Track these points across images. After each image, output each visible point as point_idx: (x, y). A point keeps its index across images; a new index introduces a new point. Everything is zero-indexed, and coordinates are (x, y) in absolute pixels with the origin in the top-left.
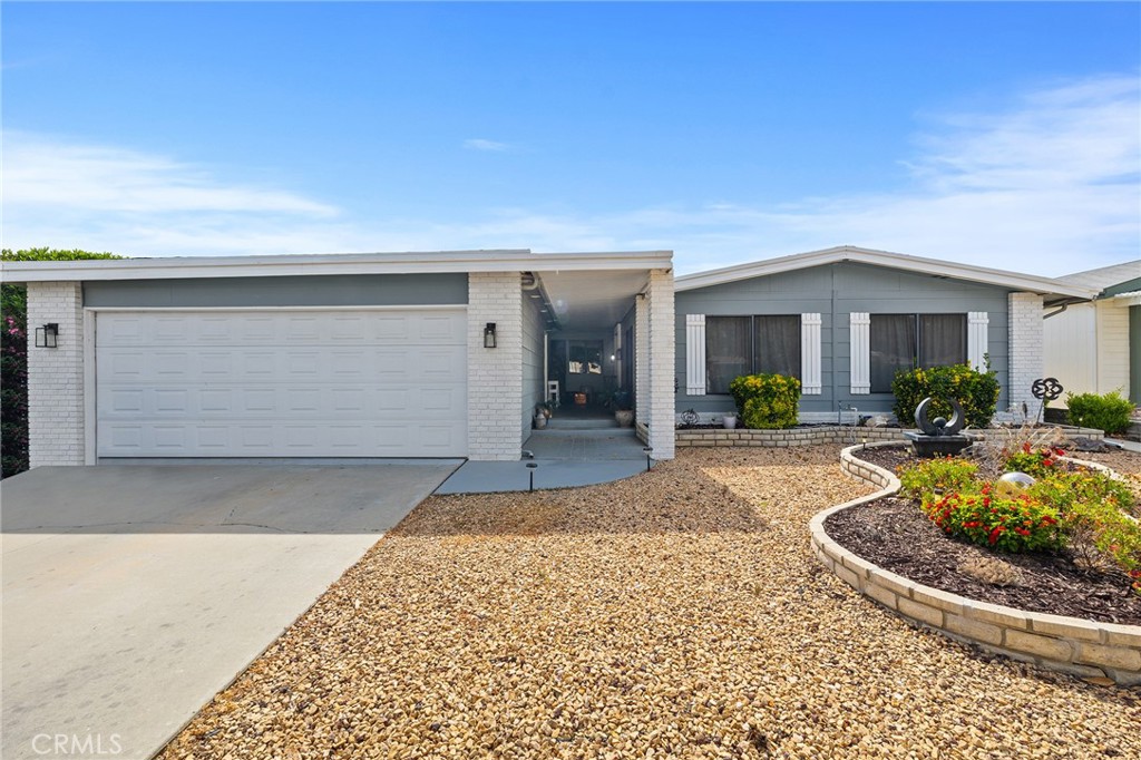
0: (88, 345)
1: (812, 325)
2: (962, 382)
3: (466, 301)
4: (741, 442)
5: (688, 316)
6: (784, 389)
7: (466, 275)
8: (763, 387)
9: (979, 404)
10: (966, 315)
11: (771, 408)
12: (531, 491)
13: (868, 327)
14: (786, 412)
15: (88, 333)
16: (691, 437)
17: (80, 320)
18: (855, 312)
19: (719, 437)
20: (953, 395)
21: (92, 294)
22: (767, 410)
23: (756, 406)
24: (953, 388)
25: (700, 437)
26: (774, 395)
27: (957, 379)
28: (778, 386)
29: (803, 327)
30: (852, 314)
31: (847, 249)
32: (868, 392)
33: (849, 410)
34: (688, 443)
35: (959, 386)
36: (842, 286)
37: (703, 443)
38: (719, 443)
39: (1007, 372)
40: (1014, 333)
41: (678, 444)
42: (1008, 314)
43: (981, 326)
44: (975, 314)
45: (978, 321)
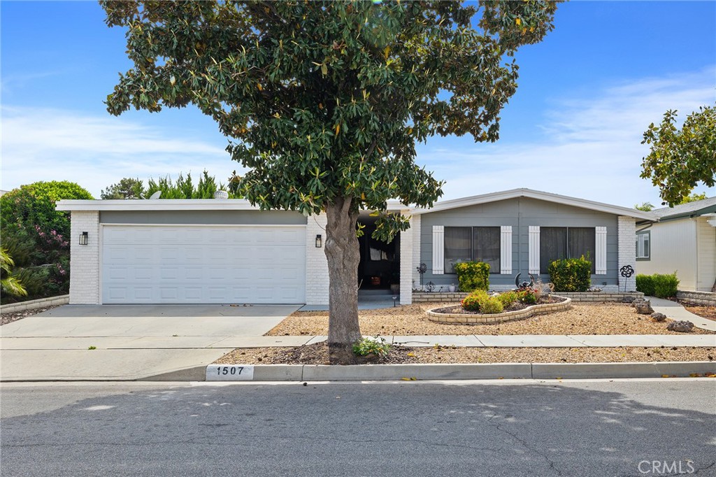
1: (507, 233)
3: (306, 223)
4: (455, 300)
5: (434, 227)
6: (479, 270)
8: (468, 269)
9: (581, 279)
10: (595, 229)
11: (472, 281)
13: (539, 234)
14: (481, 283)
15: (101, 237)
16: (427, 296)
18: (531, 225)
19: (443, 296)
20: (567, 274)
21: (105, 217)
22: (470, 282)
23: (464, 279)
25: (433, 296)
26: (474, 273)
27: (569, 265)
28: (476, 268)
30: (530, 227)
34: (426, 300)
35: (570, 269)
37: (434, 300)
38: (443, 300)
39: (618, 262)
40: (619, 239)
41: (420, 300)
42: (617, 228)
43: (602, 235)
44: (600, 228)
45: (601, 232)
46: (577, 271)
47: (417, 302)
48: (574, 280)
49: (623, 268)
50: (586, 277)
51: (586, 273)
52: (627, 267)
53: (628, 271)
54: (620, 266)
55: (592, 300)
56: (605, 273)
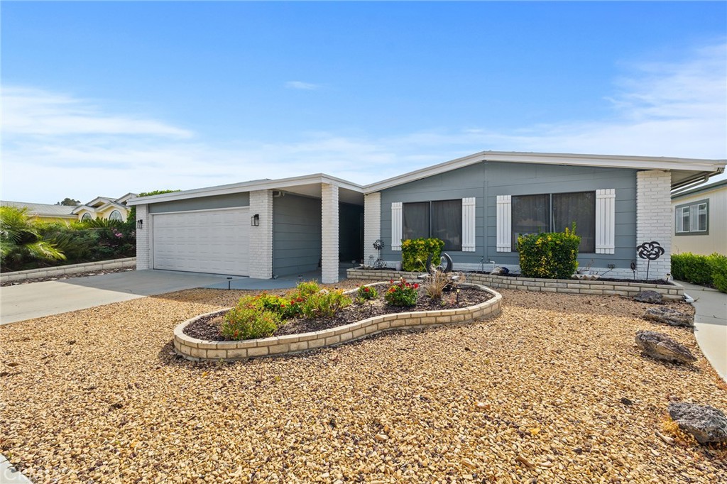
0: (151, 227)
1: (469, 207)
3: (249, 205)
5: (392, 204)
7: (249, 192)
9: (559, 261)
10: (594, 192)
12: (229, 289)
13: (511, 205)
15: (151, 223)
17: (148, 218)
18: (500, 195)
19: (383, 275)
20: (537, 253)
21: (153, 208)
24: (537, 248)
25: (373, 274)
27: (539, 241)
28: (418, 246)
29: (463, 207)
30: (498, 197)
31: (484, 154)
32: (510, 250)
33: (489, 262)
34: (367, 278)
35: (542, 247)
36: (489, 178)
37: (375, 278)
39: (636, 237)
40: (638, 205)
41: (361, 277)
42: (636, 189)
43: (608, 200)
44: (603, 190)
45: (605, 196)
46: (553, 249)
47: (360, 279)
48: (548, 263)
49: (643, 246)
50: (568, 259)
51: (567, 253)
52: (651, 244)
53: (655, 251)
54: (639, 243)
55: (577, 291)
56: (612, 252)
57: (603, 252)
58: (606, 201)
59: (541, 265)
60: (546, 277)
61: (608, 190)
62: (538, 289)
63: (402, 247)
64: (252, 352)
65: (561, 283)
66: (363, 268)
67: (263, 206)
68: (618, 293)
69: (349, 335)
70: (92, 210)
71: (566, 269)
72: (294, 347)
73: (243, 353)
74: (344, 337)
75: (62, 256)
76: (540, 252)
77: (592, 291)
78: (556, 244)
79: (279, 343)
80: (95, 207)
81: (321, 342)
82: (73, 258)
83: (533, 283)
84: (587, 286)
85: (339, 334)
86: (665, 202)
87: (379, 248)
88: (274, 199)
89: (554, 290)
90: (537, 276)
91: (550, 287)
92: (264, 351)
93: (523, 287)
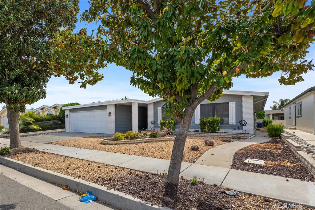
0: (70, 117)
2: (206, 121)
3: (107, 109)
5: (158, 107)
7: (107, 105)
9: (211, 127)
10: (229, 103)
13: (200, 107)
17: (69, 114)
21: (71, 111)
32: (199, 124)
33: (192, 128)
39: (242, 118)
43: (233, 106)
44: (231, 102)
45: (232, 104)
46: (209, 123)
48: (208, 127)
49: (241, 122)
50: (214, 126)
52: (243, 121)
53: (244, 123)
55: (216, 136)
56: (235, 124)
57: (232, 124)
58: (232, 105)
59: (206, 128)
60: (208, 132)
61: (233, 102)
62: (204, 136)
63: (160, 123)
64: (120, 143)
65: (211, 134)
66: (147, 131)
67: (112, 110)
68: (229, 137)
69: (140, 141)
70: (41, 110)
71: (213, 129)
72: (128, 142)
73: (118, 143)
74: (139, 142)
75: (41, 128)
76: (205, 124)
77: (221, 136)
78: (210, 121)
79: (125, 141)
80: (42, 109)
81: (134, 142)
82: (44, 129)
83: (202, 134)
84: (220, 135)
85: (138, 141)
86: (251, 106)
87: (153, 124)
88: (116, 107)
89: (209, 136)
90: (204, 132)
91: (208, 135)
92: (122, 143)
93: (199, 136)
